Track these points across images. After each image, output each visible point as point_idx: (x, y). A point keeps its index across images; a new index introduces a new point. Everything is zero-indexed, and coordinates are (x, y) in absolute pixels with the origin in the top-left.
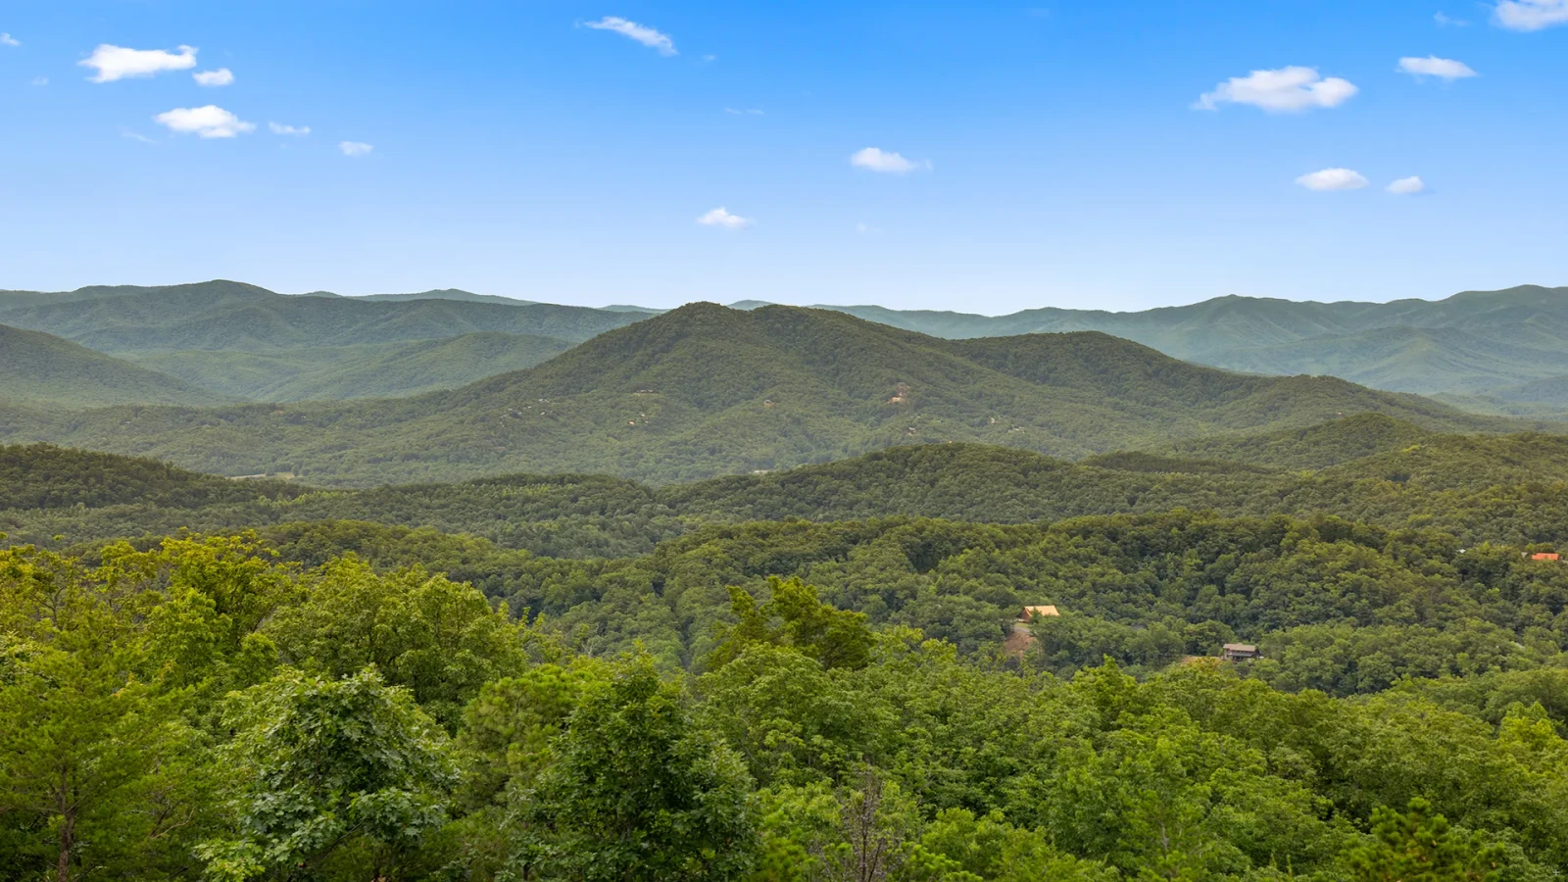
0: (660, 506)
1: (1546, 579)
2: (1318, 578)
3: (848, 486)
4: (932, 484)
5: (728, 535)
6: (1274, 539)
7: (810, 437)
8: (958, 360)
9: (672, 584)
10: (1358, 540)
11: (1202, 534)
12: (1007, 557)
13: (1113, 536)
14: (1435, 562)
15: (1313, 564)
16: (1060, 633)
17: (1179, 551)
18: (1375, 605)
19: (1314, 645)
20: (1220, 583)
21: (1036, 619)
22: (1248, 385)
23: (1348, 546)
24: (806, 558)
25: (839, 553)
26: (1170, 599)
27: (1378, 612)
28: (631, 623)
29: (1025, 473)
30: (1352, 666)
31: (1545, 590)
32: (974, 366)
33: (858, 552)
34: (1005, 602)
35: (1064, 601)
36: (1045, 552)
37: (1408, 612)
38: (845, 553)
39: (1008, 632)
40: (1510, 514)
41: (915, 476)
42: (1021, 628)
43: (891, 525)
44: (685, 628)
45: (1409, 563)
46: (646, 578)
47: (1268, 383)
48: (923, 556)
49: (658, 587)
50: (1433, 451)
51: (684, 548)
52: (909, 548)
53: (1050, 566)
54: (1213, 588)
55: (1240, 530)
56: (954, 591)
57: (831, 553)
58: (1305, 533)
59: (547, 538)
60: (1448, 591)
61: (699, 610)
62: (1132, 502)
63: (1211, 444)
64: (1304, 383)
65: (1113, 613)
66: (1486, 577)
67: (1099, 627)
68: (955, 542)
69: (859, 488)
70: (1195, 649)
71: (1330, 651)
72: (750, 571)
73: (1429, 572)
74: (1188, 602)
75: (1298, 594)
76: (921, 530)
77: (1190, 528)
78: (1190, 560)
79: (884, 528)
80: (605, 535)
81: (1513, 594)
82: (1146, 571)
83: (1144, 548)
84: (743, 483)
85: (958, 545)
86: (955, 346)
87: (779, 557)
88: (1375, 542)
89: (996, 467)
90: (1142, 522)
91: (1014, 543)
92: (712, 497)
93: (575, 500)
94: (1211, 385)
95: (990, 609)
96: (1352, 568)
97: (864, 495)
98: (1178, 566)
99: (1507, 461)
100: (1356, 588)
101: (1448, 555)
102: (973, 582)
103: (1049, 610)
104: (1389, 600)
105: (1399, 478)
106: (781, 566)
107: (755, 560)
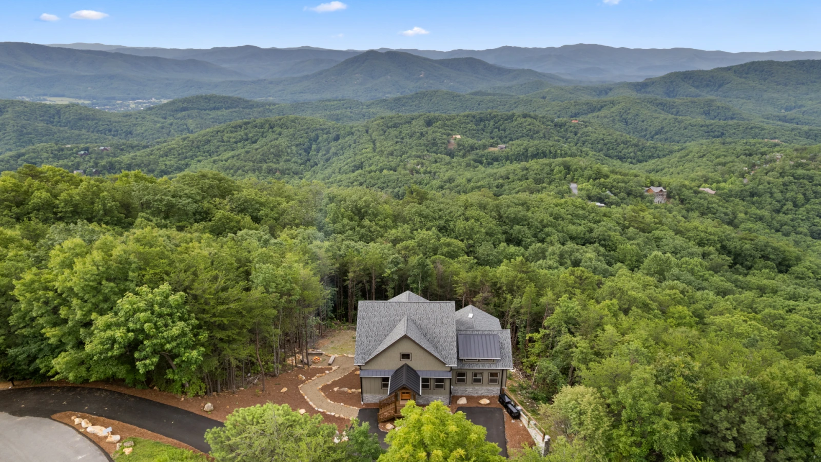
0: (365, 107)
1: (575, 127)
2: (521, 127)
3: (410, 101)
5: (383, 118)
6: (511, 118)
7: (400, 86)
8: (437, 65)
9: (370, 131)
10: (531, 117)
11: (495, 117)
12: (448, 123)
13: (474, 117)
14: (549, 123)
15: (521, 124)
16: (461, 143)
17: (489, 121)
18: (534, 134)
19: (520, 145)
20: (499, 128)
21: (455, 139)
22: (508, 71)
23: (529, 119)
24: (401, 124)
25: (409, 122)
26: (487, 133)
27: (535, 136)
28: (361, 141)
29: (454, 97)
30: (527, 150)
31: (574, 130)
32: (441, 66)
33: (414, 122)
34: (449, 135)
35: (462, 134)
36: (458, 121)
37: (542, 135)
39: (449, 142)
40: (570, 108)
41: (426, 98)
42: (452, 141)
43: (421, 115)
44: (374, 142)
45: (543, 123)
46: (364, 129)
47: (515, 71)
48: (429, 123)
49: (367, 132)
50: (553, 90)
51: (372, 122)
52: (425, 121)
53: (459, 125)
54: (497, 130)
55: (504, 115)
56: (436, 132)
57: (407, 123)
58: (519, 116)
60: (551, 130)
61: (377, 138)
63: (499, 88)
64: (523, 71)
65: (473, 137)
66: (560, 126)
67: (471, 141)
68: (436, 119)
70: (492, 146)
71: (522, 147)
72: (388, 127)
73: (547, 126)
74: (491, 133)
75: (517, 131)
76: (428, 116)
77: (492, 115)
78: (492, 123)
81: (566, 130)
82: (481, 126)
83: (481, 120)
84: (384, 100)
86: (436, 61)
87: (395, 124)
88: (535, 118)
89: (447, 96)
90: (481, 113)
91: (450, 119)
92: (377, 104)
93: (343, 105)
94: (500, 71)
95: (445, 137)
96: (529, 125)
98: (489, 124)
99: (571, 93)
100: (530, 130)
101: (552, 121)
102: (441, 130)
103: (458, 137)
104: (538, 132)
105: (544, 98)
106: (395, 126)
107: (390, 124)
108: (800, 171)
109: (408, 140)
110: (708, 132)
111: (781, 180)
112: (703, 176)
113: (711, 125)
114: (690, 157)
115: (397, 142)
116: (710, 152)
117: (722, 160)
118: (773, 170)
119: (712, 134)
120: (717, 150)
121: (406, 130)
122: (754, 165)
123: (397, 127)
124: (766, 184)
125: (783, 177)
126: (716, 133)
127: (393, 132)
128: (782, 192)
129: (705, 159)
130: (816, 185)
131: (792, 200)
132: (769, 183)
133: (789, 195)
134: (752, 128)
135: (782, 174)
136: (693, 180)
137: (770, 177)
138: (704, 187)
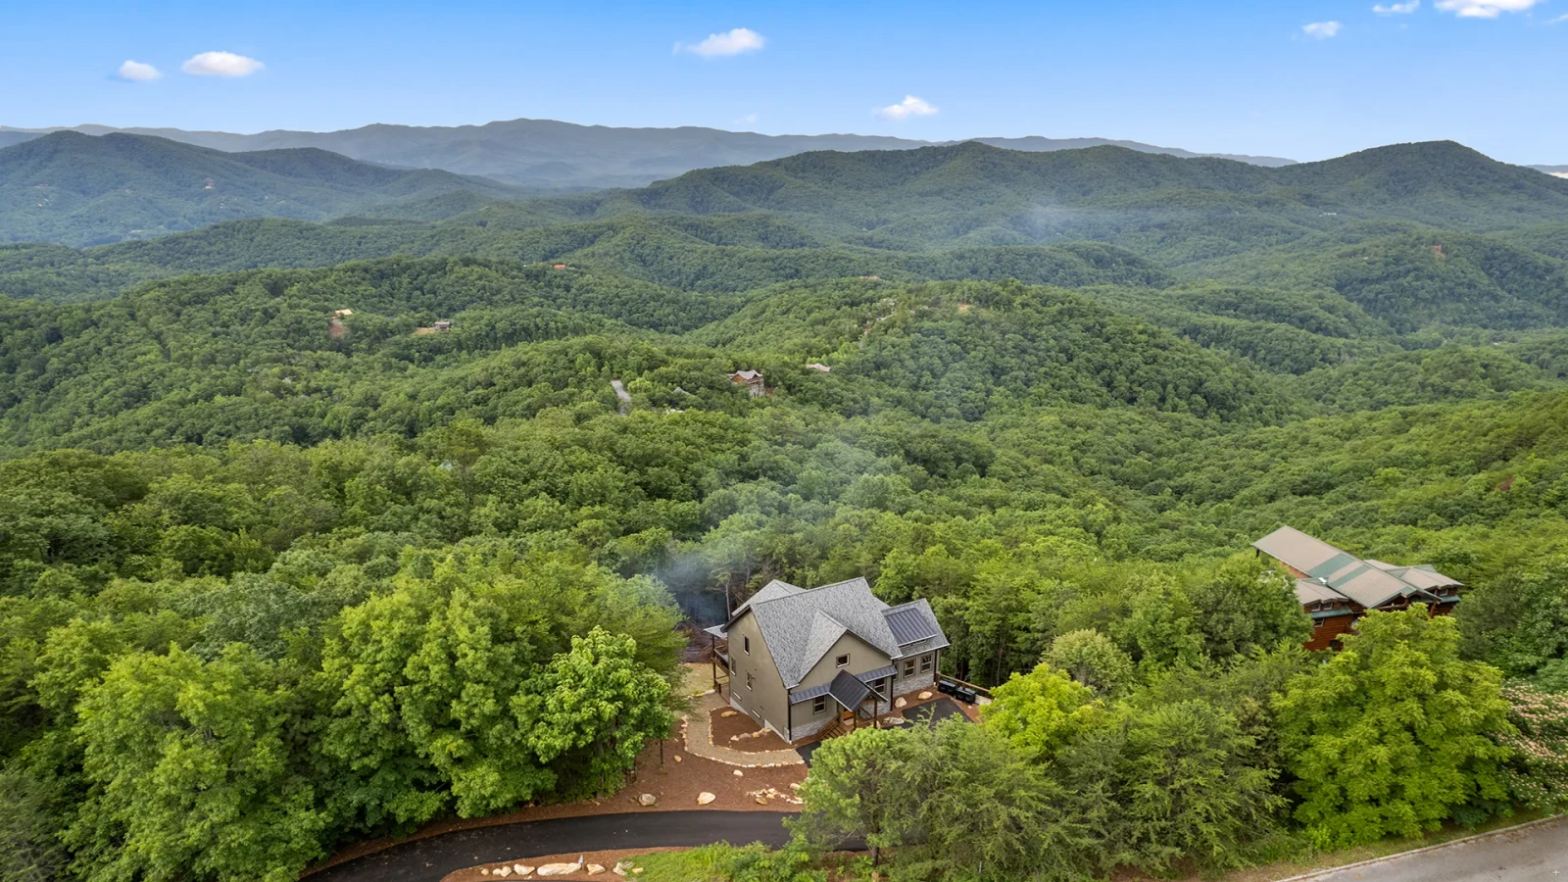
0: (90, 260)
1: (562, 277)
2: (466, 285)
3: (203, 243)
4: (252, 240)
5: (162, 285)
6: (441, 267)
7: (161, 211)
8: (238, 164)
9: (141, 314)
10: (480, 264)
11: (408, 267)
12: (317, 286)
13: (366, 270)
14: (515, 273)
15: (463, 278)
16: (357, 324)
17: (399, 275)
18: (493, 295)
19: (476, 320)
20: (421, 289)
21: (342, 317)
22: (396, 174)
23: (476, 269)
24: (211, 294)
25: (230, 291)
26: (400, 299)
27: (495, 298)
28: (126, 339)
29: (301, 232)
30: (493, 328)
31: (562, 282)
32: (248, 167)
33: (239, 289)
34: (326, 310)
35: (351, 306)
36: (335, 281)
37: (508, 297)
38: (232, 290)
39: (331, 325)
40: (538, 242)
41: (241, 236)
42: (337, 322)
43: (253, 274)
44: (158, 337)
45: (504, 274)
46: (124, 311)
47: (407, 173)
48: (275, 288)
49: (133, 316)
50: (495, 209)
51: (139, 295)
52: (266, 285)
53: (339, 289)
54: (419, 292)
55: (426, 264)
56: (297, 306)
57: (225, 291)
58: (456, 263)
59: (24, 283)
60: (523, 286)
61: (163, 328)
62: (359, 244)
64: (425, 173)
65: (375, 309)
66: (537, 277)
67: (378, 319)
68: (289, 280)
69: (210, 244)
70: (421, 325)
71: (483, 322)
72: (184, 304)
73: (513, 278)
74: (408, 299)
75: (458, 292)
76: (270, 275)
77: (403, 264)
78: (405, 280)
79: (250, 276)
80: (62, 279)
81: (549, 284)
82: (386, 286)
83: (382, 275)
84: (139, 245)
85: (291, 282)
86: (234, 156)
87: (198, 295)
88: (486, 265)
89: (284, 230)
90: (379, 263)
91: (318, 279)
92: (121, 253)
93: (31, 259)
94: (380, 176)
95: (320, 314)
96: (480, 278)
97: (213, 248)
98: (400, 283)
99: (529, 213)
100: (484, 288)
101: (520, 269)
102: (305, 301)
103: (347, 312)
104: (499, 291)
105: (483, 224)
106: (199, 300)
107: (185, 297)
108: (927, 324)
109: (240, 328)
110: (775, 270)
111: (906, 339)
112: (804, 345)
113: (777, 258)
114: (768, 314)
115: (215, 335)
116: (796, 304)
117: (816, 315)
118: (892, 325)
119: (782, 272)
120: (805, 299)
121: (227, 306)
122: (864, 320)
123: (204, 302)
124: (890, 347)
125: (909, 335)
126: (788, 271)
127: (201, 315)
128: (913, 358)
129: (791, 316)
130: (949, 342)
131: (928, 369)
132: (893, 347)
133: (923, 361)
134: (835, 260)
135: (907, 331)
136: (791, 352)
137: (892, 335)
138: (811, 363)
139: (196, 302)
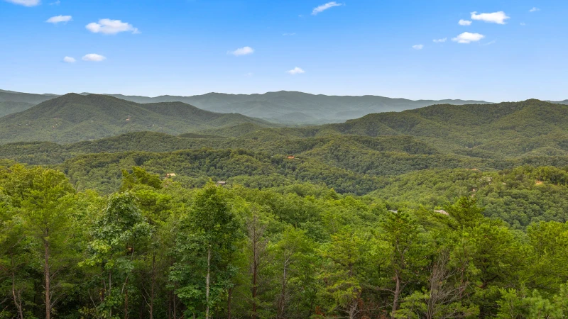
0: (64, 150)
1: (291, 163)
2: (239, 164)
3: (116, 143)
4: (139, 142)
5: (85, 157)
6: (227, 155)
7: (105, 130)
8: (142, 108)
9: (70, 171)
10: (248, 154)
11: (210, 154)
12: (161, 161)
13: (188, 155)
14: (266, 159)
15: (238, 161)
17: (204, 158)
18: (253, 170)
19: (240, 181)
20: (215, 166)
21: (170, 177)
22: (218, 115)
23: (245, 156)
24: (107, 163)
25: (117, 161)
26: (203, 171)
27: (254, 172)
29: (163, 139)
30: (249, 186)
31: (291, 165)
32: (148, 110)
33: (121, 161)
34: (161, 173)
35: (177, 172)
36: (171, 159)
37: (260, 172)
38: (118, 161)
39: (163, 180)
40: (282, 147)
41: (134, 140)
42: (166, 179)
43: (130, 153)
45: (260, 160)
47: (223, 115)
48: (139, 161)
50: (263, 132)
51: (73, 161)
52: (135, 159)
53: (173, 163)
55: (219, 153)
57: (114, 161)
58: (235, 153)
59: (31, 160)
60: (269, 166)
61: (79, 178)
62: (191, 146)
63: (210, 131)
64: (232, 115)
65: (189, 175)
66: (278, 163)
67: (186, 178)
68: (147, 157)
69: (119, 144)
72: (92, 167)
73: (265, 162)
74: (208, 171)
75: (234, 168)
76: (138, 155)
77: (207, 152)
78: (207, 161)
79: (129, 154)
80: (49, 158)
81: (284, 166)
82: (197, 164)
83: (196, 158)
84: (87, 143)
85: (148, 158)
86: (142, 105)
87: (100, 163)
88: (251, 155)
89: (156, 137)
90: (195, 151)
91: (163, 157)
92: (79, 147)
93: (39, 149)
94: (209, 116)
95: (158, 175)
96: (247, 161)
97: (121, 145)
98: (205, 162)
99: (280, 134)
100: (248, 166)
101: (269, 158)
102: (153, 168)
103: (173, 175)
104: (255, 169)
105: (255, 139)
106: (101, 165)
107: (94, 164)
108: (515, 191)
109: (116, 180)
110: (414, 165)
111: (501, 199)
112: (432, 200)
113: (415, 158)
114: (409, 184)
115: (102, 183)
116: (427, 179)
117: (439, 184)
118: (491, 190)
119: (418, 167)
120: (432, 176)
121: (113, 169)
122: (471, 188)
123: (103, 166)
124: (490, 204)
125: (502, 197)
126: (421, 166)
127: (98, 172)
128: (506, 211)
129: (424, 186)
130: (531, 203)
131: (517, 219)
132: (492, 203)
133: (513, 213)
134: (450, 160)
135: (501, 194)
136: (424, 203)
137: (491, 197)
138: (437, 209)
139: (99, 166)
